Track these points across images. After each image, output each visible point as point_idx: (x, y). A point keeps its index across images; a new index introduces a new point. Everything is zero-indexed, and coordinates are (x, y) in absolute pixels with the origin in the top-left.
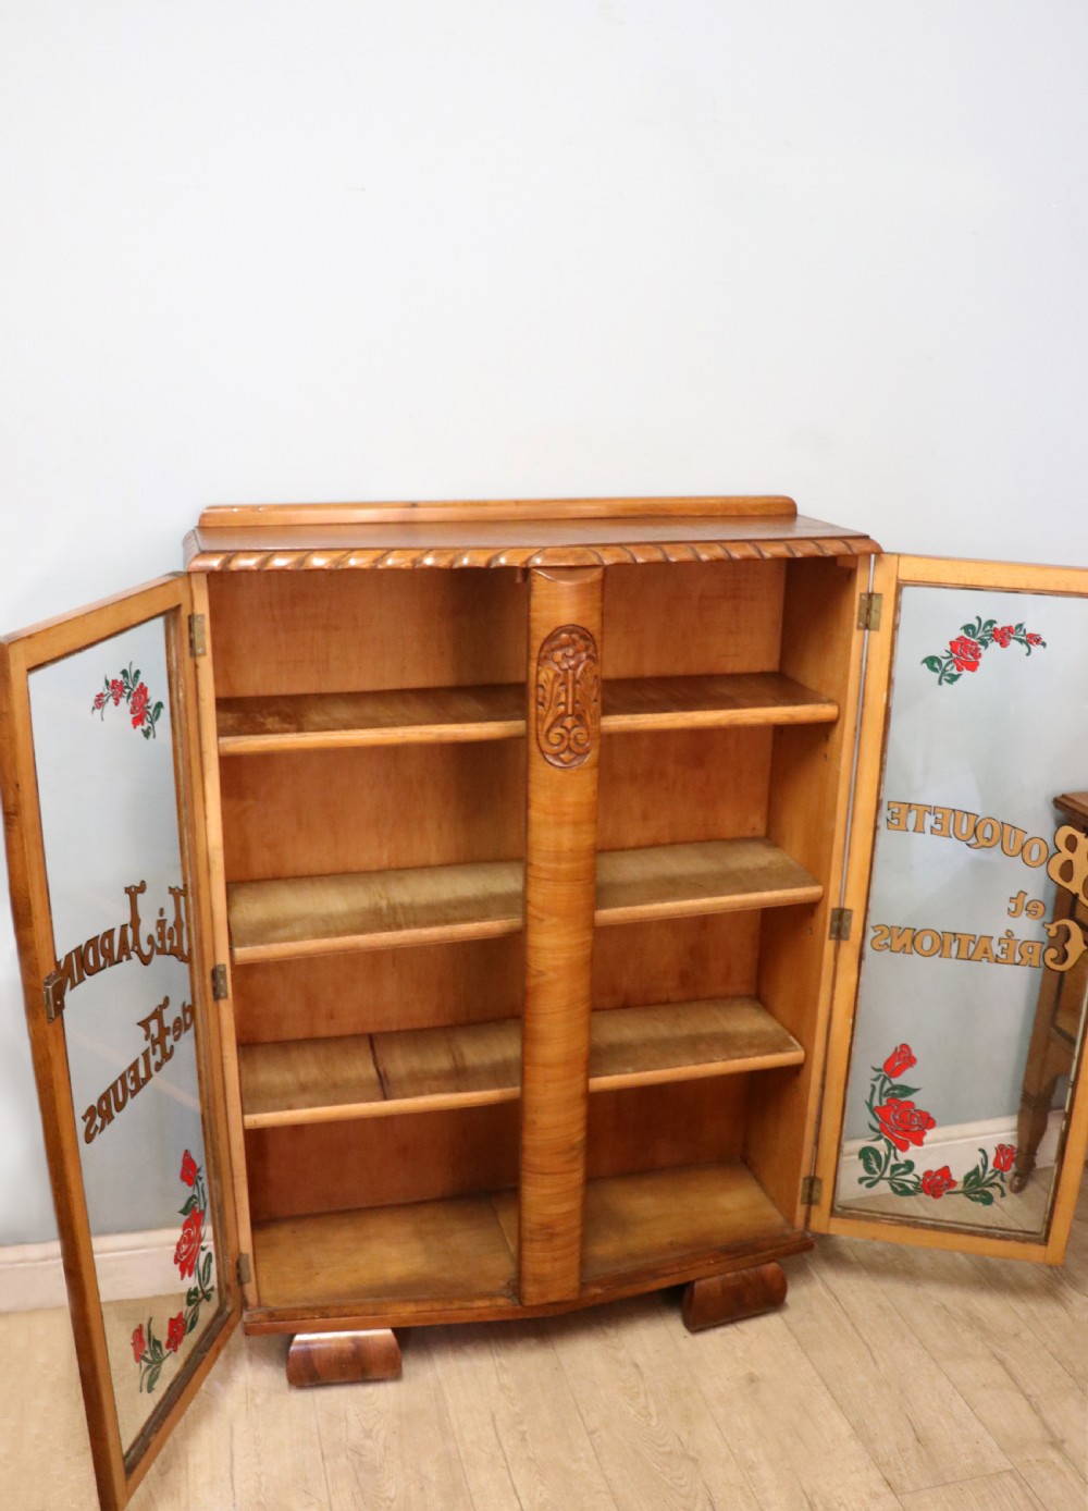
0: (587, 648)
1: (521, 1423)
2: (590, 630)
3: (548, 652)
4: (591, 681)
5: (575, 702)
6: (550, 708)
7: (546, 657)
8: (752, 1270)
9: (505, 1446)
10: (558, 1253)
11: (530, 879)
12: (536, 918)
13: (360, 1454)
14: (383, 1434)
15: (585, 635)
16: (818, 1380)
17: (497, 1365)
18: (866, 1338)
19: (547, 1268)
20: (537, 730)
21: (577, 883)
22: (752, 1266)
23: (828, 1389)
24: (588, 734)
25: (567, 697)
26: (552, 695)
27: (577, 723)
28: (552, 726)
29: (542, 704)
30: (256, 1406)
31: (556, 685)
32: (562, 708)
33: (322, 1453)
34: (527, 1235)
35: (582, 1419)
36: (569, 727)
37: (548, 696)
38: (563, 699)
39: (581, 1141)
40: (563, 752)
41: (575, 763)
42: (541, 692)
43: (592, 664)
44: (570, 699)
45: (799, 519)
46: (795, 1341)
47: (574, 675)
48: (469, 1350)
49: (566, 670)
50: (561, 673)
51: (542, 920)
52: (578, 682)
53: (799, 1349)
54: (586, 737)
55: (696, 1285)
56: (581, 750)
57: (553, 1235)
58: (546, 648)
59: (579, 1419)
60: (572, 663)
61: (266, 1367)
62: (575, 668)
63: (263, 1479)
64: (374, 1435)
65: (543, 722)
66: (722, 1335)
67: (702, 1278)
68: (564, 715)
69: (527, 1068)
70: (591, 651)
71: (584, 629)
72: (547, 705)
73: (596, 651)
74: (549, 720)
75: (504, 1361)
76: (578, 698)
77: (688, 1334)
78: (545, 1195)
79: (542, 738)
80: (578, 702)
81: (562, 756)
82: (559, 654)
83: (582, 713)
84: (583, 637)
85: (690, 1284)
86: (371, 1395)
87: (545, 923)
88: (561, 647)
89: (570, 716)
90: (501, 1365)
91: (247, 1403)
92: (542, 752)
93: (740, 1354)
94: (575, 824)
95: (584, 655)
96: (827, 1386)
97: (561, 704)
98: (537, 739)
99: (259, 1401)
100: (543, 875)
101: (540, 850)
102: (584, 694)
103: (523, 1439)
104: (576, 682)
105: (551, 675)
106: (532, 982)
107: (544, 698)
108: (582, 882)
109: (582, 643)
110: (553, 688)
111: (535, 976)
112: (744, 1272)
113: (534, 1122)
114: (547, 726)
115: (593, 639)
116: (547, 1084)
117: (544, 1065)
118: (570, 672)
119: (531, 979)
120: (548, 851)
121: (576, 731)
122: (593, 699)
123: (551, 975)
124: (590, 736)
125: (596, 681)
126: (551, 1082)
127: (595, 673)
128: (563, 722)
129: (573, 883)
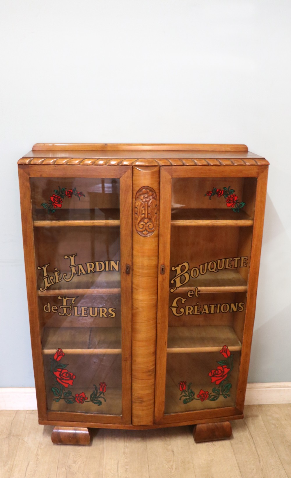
0: (152, 195)
1: (127, 465)
2: (154, 188)
3: (139, 195)
4: (154, 207)
5: (148, 214)
6: (139, 215)
7: (138, 197)
8: (219, 423)
9: (119, 473)
10: (144, 408)
11: (134, 275)
12: (136, 289)
13: (70, 468)
14: (80, 463)
15: (152, 190)
16: (237, 465)
17: (125, 445)
18: (259, 453)
19: (140, 413)
20: (135, 223)
21: (150, 277)
22: (219, 422)
23: (239, 469)
24: (153, 225)
25: (145, 212)
26: (140, 211)
27: (149, 221)
28: (140, 221)
29: (137, 214)
30: (41, 449)
31: (141, 207)
32: (143, 215)
33: (58, 466)
34: (134, 400)
35: (149, 466)
36: (146, 222)
37: (139, 211)
38: (144, 212)
39: (152, 369)
40: (144, 231)
41: (149, 235)
42: (136, 209)
43: (154, 200)
44: (146, 213)
45: (249, 153)
46: (232, 450)
47: (148, 204)
48: (117, 439)
49: (144, 202)
50: (143, 203)
51: (137, 290)
52: (149, 207)
53: (233, 453)
54: (152, 226)
55: (197, 426)
56: (150, 230)
57: (142, 402)
58: (138, 194)
59: (147, 466)
60: (147, 199)
61: (48, 437)
62: (148, 202)
63: (36, 472)
64: (77, 462)
65: (137, 220)
66: (206, 445)
67: (200, 424)
68: (144, 218)
69: (133, 341)
70: (154, 196)
71: (151, 188)
72: (138, 214)
73: (156, 196)
74: (139, 219)
75: (127, 444)
76: (149, 212)
77: (195, 443)
78: (139, 387)
79: (137, 225)
80: (149, 214)
81: (143, 232)
82: (143, 196)
83: (151, 218)
84: (151, 191)
85: (195, 425)
86: (80, 450)
87: (138, 291)
88: (143, 194)
89: (146, 218)
90: (126, 445)
91: (38, 448)
92: (137, 230)
93: (211, 452)
94: (149, 256)
95: (151, 197)
96: (239, 467)
97: (143, 214)
98: (135, 226)
99: (42, 447)
100: (137, 274)
101: (137, 265)
102: (151, 211)
103: (126, 471)
104: (148, 206)
105: (140, 204)
107: (137, 211)
109: (151, 193)
110: (140, 208)
111: (135, 309)
112: (216, 424)
113: (135, 361)
114: (138, 221)
115: (155, 192)
116: (140, 348)
117: (138, 341)
118: (146, 203)
119: (134, 310)
120: (139, 266)
121: (148, 223)
122: (155, 213)
123: (141, 309)
124: (154, 226)
125: (156, 206)
126: (142, 347)
127: (156, 204)
128: (144, 220)
129: (148, 277)
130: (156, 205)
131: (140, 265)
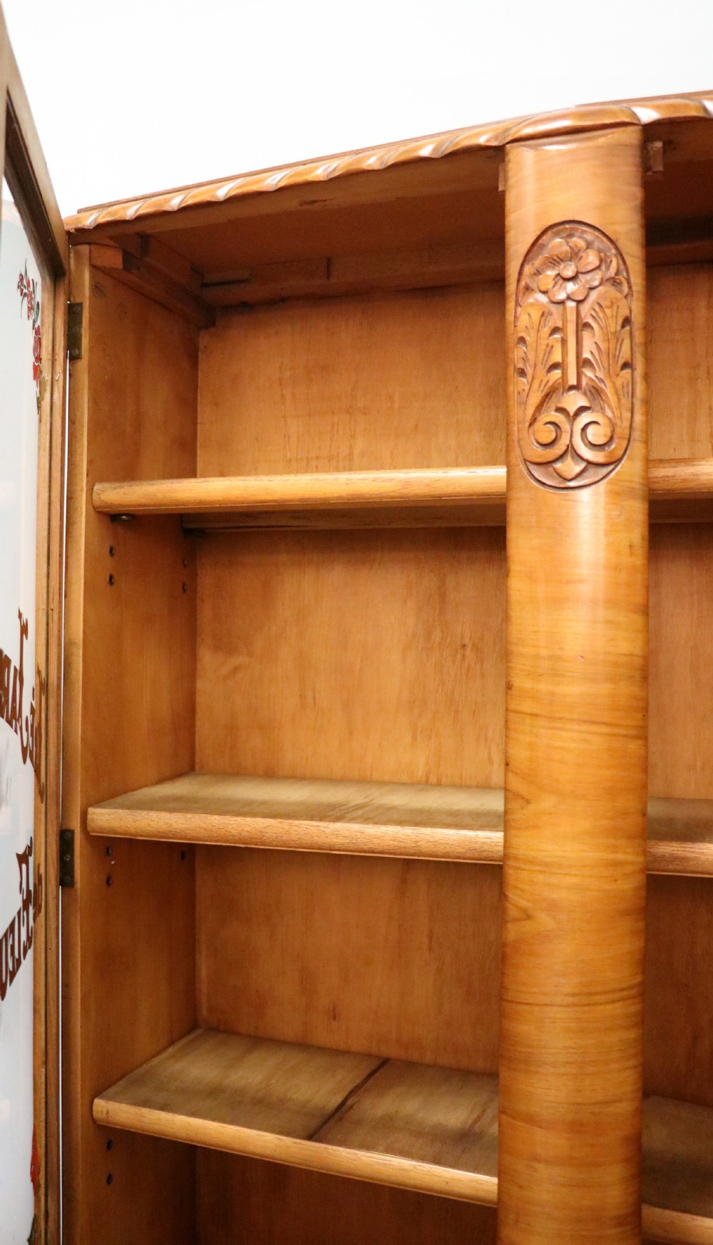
0: (603, 264)
2: (610, 231)
4: (614, 326)
5: (583, 363)
6: (533, 375)
11: (512, 716)
15: (597, 237)
21: (595, 728)
24: (613, 428)
25: (565, 355)
26: (537, 353)
27: (587, 403)
28: (540, 407)
29: (522, 373)
31: (545, 331)
32: (557, 374)
36: (571, 408)
37: (531, 356)
38: (557, 358)
40: (561, 458)
41: (586, 480)
42: (521, 349)
44: (572, 359)
47: (578, 312)
49: (561, 304)
50: (553, 308)
51: (528, 802)
52: (587, 325)
54: (607, 431)
56: (595, 456)
58: (528, 269)
60: (571, 287)
62: (581, 300)
65: (524, 402)
68: (562, 387)
70: (612, 271)
71: (597, 229)
72: (529, 371)
73: (624, 270)
74: (535, 399)
76: (586, 355)
79: (524, 434)
80: (586, 363)
81: (558, 465)
82: (549, 277)
83: (598, 386)
84: (592, 243)
87: (532, 807)
88: (555, 261)
89: (572, 388)
92: (524, 461)
95: (598, 278)
97: (555, 366)
100: (527, 706)
102: (601, 350)
104: (582, 326)
105: (536, 315)
106: (512, 932)
107: (525, 360)
108: (605, 729)
110: (539, 339)
111: (515, 920)
114: (530, 411)
115: (617, 248)
116: (536, 1165)
117: (531, 1120)
118: (571, 304)
119: (510, 926)
120: (537, 657)
121: (585, 418)
122: (621, 362)
123: (545, 921)
124: (618, 430)
125: (628, 328)
126: (547, 1162)
127: (624, 312)
128: (559, 401)
129: (584, 728)
130: (627, 321)
131: (543, 652)
